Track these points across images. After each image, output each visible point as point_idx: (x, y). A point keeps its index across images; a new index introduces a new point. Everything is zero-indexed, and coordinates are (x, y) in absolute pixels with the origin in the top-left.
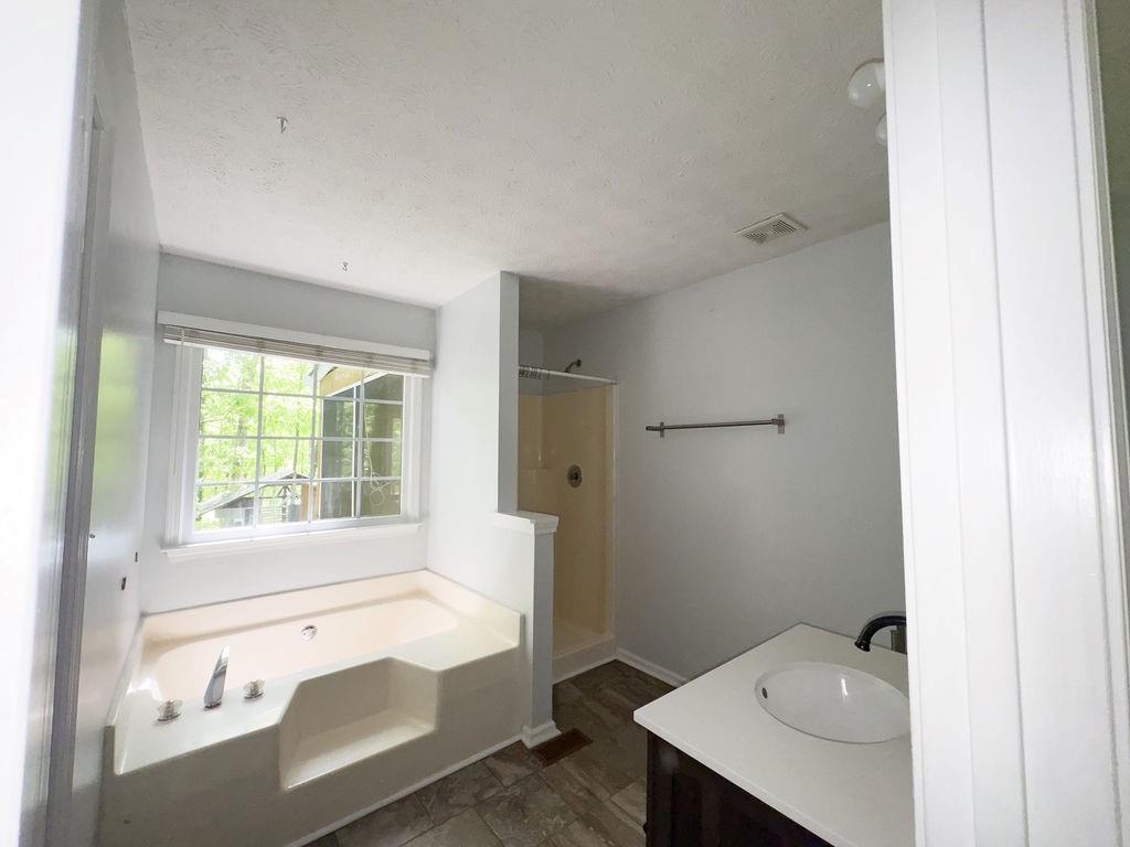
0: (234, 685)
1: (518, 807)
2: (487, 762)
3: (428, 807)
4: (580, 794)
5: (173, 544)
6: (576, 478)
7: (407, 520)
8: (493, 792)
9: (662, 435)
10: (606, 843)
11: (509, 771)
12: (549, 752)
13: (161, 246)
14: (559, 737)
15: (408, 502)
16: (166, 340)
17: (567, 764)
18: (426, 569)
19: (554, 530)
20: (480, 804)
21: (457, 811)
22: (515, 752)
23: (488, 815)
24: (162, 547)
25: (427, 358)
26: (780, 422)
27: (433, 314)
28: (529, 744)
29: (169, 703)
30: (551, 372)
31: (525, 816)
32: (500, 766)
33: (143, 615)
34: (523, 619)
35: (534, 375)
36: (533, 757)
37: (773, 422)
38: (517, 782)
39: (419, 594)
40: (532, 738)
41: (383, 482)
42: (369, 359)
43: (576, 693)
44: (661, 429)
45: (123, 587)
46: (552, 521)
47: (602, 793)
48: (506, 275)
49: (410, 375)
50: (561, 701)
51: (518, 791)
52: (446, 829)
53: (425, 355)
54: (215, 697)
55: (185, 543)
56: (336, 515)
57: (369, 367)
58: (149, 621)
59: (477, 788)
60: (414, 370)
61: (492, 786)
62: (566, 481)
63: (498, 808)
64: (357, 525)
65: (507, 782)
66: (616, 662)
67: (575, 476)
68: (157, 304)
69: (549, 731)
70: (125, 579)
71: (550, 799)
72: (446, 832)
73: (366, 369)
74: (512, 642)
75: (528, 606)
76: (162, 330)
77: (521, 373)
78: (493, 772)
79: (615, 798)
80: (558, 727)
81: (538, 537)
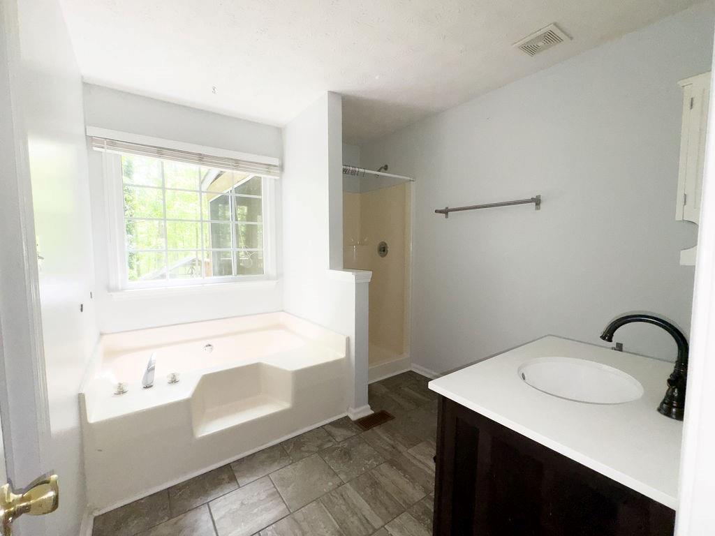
0: (161, 376)
1: (346, 454)
2: (325, 427)
3: (288, 452)
4: (387, 447)
5: (116, 290)
6: (384, 251)
7: (268, 278)
8: (330, 444)
9: (447, 217)
10: (404, 476)
11: (341, 434)
12: (366, 423)
13: (82, 77)
14: (373, 414)
15: (268, 265)
16: (95, 149)
17: (378, 430)
18: (283, 311)
19: (369, 280)
20: (321, 451)
21: (307, 454)
22: (344, 423)
23: (327, 458)
24: (109, 292)
25: (277, 164)
26: (537, 201)
27: (279, 131)
28: (353, 418)
29: (120, 384)
30: (366, 171)
31: (351, 459)
32: (334, 430)
33: (102, 334)
34: (348, 340)
35: (353, 173)
36: (356, 426)
37: (532, 200)
38: (345, 440)
39: (280, 327)
40: (355, 414)
41: (251, 252)
42: (237, 164)
43: (384, 390)
44: (446, 212)
45: (82, 310)
46: (367, 275)
47: (401, 448)
48: (332, 94)
49: (265, 176)
50: (373, 394)
51: (346, 445)
52: (300, 464)
53: (276, 162)
54: (149, 382)
55: (123, 290)
56: (221, 274)
57: (237, 170)
58: (105, 337)
59: (319, 442)
60: (268, 173)
61: (330, 441)
62: (377, 253)
63: (334, 454)
64: (235, 281)
65: (339, 439)
66: (411, 371)
67: (383, 249)
68: (85, 122)
69: (366, 411)
70: (82, 305)
71: (366, 449)
72: (299, 466)
73: (235, 171)
74: (341, 355)
75: (351, 331)
76: (90, 140)
77: (345, 171)
78: (329, 434)
79: (410, 451)
80: (372, 409)
81: (357, 284)
